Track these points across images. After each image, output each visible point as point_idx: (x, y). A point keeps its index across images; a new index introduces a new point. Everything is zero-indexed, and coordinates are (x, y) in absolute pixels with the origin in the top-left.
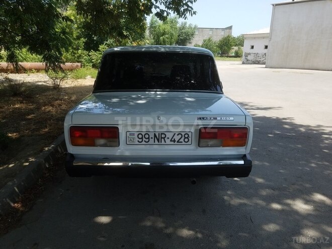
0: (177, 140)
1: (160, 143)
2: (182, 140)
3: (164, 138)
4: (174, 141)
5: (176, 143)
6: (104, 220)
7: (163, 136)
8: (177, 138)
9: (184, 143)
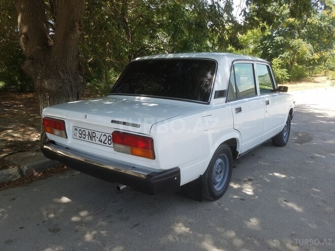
0: (103, 141)
1: (92, 141)
2: (106, 142)
3: (94, 137)
4: (101, 141)
5: (102, 143)
6: (65, 200)
7: (94, 135)
8: (103, 138)
9: (108, 145)
